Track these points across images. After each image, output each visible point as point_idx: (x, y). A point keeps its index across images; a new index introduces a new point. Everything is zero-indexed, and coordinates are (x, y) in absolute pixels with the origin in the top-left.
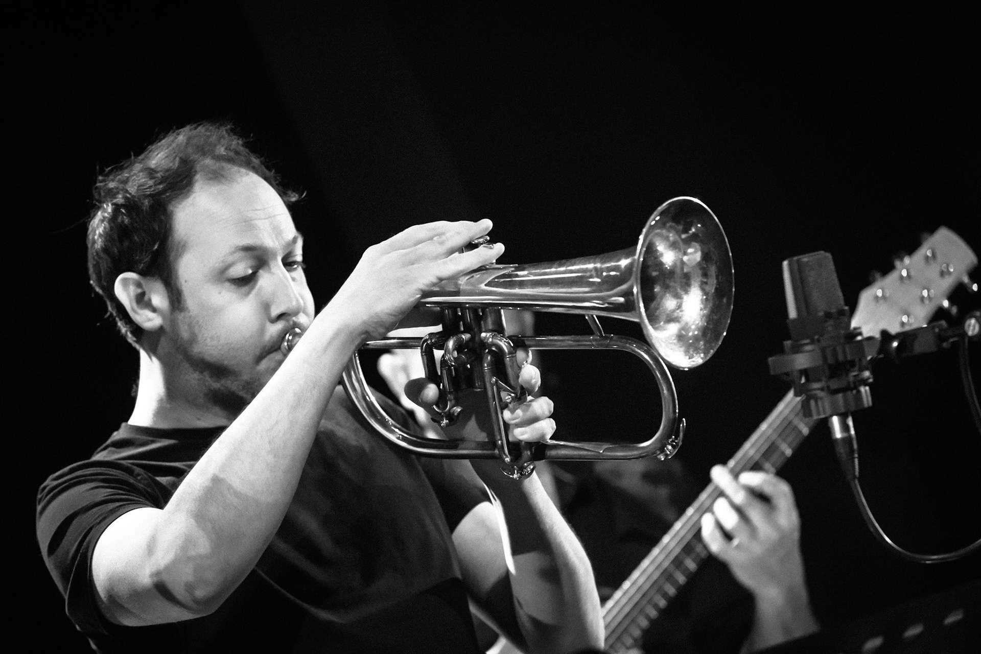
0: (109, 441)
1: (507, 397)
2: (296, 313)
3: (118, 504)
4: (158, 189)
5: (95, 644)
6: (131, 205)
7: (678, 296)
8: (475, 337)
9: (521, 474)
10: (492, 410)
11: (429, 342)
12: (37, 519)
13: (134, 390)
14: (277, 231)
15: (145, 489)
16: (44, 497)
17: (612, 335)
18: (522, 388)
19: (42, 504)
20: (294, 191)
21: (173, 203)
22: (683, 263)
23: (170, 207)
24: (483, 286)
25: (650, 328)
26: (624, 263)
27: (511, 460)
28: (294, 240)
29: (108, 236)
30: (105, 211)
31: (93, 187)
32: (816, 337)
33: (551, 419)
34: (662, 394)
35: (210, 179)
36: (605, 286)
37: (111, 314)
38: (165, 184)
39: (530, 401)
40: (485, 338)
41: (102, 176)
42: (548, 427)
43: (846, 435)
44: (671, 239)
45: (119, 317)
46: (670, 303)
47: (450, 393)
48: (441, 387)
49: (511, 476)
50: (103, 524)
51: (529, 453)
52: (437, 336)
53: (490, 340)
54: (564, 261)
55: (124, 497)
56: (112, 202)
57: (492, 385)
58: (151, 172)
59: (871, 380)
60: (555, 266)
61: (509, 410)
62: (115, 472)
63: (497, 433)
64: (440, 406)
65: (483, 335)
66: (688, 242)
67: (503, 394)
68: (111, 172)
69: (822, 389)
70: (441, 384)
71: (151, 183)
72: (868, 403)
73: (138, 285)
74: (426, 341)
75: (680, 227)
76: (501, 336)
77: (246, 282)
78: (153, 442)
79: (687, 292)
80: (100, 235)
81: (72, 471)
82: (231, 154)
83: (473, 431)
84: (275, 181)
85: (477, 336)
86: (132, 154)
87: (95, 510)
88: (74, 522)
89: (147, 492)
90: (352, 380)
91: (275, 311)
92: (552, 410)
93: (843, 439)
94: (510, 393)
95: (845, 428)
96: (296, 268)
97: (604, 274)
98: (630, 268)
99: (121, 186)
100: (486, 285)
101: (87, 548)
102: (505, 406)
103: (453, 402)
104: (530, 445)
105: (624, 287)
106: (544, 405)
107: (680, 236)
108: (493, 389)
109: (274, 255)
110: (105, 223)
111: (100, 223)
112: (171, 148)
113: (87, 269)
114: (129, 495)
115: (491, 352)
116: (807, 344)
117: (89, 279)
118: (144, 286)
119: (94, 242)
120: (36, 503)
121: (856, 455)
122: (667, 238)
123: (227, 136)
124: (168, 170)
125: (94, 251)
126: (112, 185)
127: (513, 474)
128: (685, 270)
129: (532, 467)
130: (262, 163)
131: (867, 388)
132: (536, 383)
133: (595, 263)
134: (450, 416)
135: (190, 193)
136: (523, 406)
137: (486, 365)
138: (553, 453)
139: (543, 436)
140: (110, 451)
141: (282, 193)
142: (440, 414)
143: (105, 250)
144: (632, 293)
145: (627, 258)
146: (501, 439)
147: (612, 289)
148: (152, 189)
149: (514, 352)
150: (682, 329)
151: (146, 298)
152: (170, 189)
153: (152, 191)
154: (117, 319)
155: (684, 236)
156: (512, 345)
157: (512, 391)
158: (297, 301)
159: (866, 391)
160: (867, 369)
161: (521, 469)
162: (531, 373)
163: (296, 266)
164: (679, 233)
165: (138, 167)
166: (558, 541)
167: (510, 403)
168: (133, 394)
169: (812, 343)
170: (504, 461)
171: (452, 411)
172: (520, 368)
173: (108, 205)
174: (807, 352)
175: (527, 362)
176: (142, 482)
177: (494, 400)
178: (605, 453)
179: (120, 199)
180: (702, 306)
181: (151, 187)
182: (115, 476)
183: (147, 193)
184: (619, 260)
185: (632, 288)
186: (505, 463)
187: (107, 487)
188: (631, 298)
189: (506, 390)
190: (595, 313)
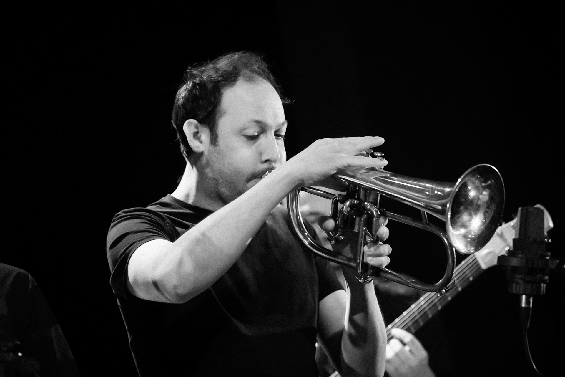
0: (158, 201)
1: (369, 240)
2: (275, 161)
3: (152, 234)
4: (218, 79)
5: (120, 302)
6: (202, 85)
7: (470, 215)
8: (361, 203)
9: (365, 281)
10: (359, 244)
11: (337, 198)
12: (109, 229)
13: (179, 180)
14: (275, 117)
15: (168, 231)
16: (116, 220)
17: (432, 224)
18: (378, 237)
19: (115, 223)
20: (288, 98)
21: (224, 88)
22: (479, 199)
23: (222, 90)
24: (372, 179)
25: (450, 227)
26: (447, 190)
27: (361, 272)
28: (283, 124)
29: (186, 99)
30: (188, 85)
31: (184, 72)
32: (525, 251)
33: (389, 257)
34: (448, 262)
35: (247, 81)
36: (434, 198)
37: (178, 140)
38: (222, 78)
39: (380, 245)
40: (366, 205)
41: (190, 67)
42: (385, 261)
43: (527, 306)
44: (476, 184)
45: (182, 142)
46: (465, 217)
47: (341, 228)
48: (337, 223)
49: (359, 280)
50: (141, 242)
51: (372, 271)
52: (342, 197)
53: (369, 207)
54: (417, 179)
55: (156, 231)
56: (193, 81)
57: (363, 231)
58: (217, 70)
59: (548, 281)
60: (412, 180)
61: (368, 246)
62: (156, 218)
63: (358, 256)
64: (334, 233)
65: (366, 203)
66: (484, 188)
67: (367, 237)
68: (196, 65)
69: (521, 279)
70: (337, 222)
71: (215, 75)
72: (543, 293)
73: (197, 127)
74: (336, 197)
75: (483, 180)
76: (375, 207)
77: (253, 138)
78: (181, 209)
79: (476, 214)
80: (183, 97)
81: (134, 211)
82: (261, 71)
83: (347, 251)
84: (280, 91)
85: (363, 203)
86: (209, 59)
87: (139, 234)
88: (127, 237)
89: (169, 232)
90: (293, 207)
91: (265, 158)
92: (390, 253)
93: (525, 308)
94: (370, 238)
95: (528, 302)
96: (281, 138)
97: (436, 192)
98: (449, 193)
99: (199, 73)
100: (374, 178)
101: (130, 252)
102: (366, 244)
103: (341, 233)
104: (373, 267)
105: (444, 201)
106: (387, 249)
107: (481, 185)
108: (363, 233)
109: (271, 128)
110: (186, 91)
111: (184, 91)
112: (229, 60)
113: (171, 114)
114: (159, 232)
115: (367, 214)
116: (519, 254)
117: (171, 119)
118: (199, 128)
119: (178, 100)
120: (111, 222)
121: (530, 318)
122: (474, 183)
123: (260, 61)
124: (225, 71)
125: (177, 105)
126: (195, 72)
127: (360, 279)
128: (479, 203)
129: (371, 279)
130: (275, 80)
131: (545, 285)
132: (385, 236)
133: (432, 185)
134: (337, 240)
135: (234, 85)
136: (375, 247)
137: (363, 219)
138: (384, 275)
139: (381, 265)
140: (158, 206)
141: (282, 98)
142: (332, 237)
143: (183, 105)
144: (446, 206)
145: (449, 188)
146: (360, 260)
147: (437, 201)
148: (215, 79)
149: (379, 217)
150: (468, 232)
151: (199, 135)
152: (224, 80)
153: (215, 80)
154: (181, 143)
155: (483, 184)
156: (379, 213)
157: (372, 237)
158: (277, 155)
159: (544, 286)
160: (547, 275)
161: (365, 278)
162: (384, 231)
163: (281, 137)
164: (481, 182)
165: (210, 66)
166: (374, 320)
167: (369, 243)
168: (178, 182)
169: (522, 254)
170: (358, 271)
171: (339, 238)
172: (379, 226)
173: (190, 82)
174: (519, 258)
175: (384, 224)
176: (169, 227)
177: (362, 239)
178: (411, 284)
179: (197, 80)
180: (482, 224)
181: (214, 77)
182: (155, 219)
183: (212, 80)
184: (445, 187)
185: (447, 203)
186: (358, 273)
187: (149, 224)
188: (445, 208)
189: (369, 235)
190: (426, 211)
